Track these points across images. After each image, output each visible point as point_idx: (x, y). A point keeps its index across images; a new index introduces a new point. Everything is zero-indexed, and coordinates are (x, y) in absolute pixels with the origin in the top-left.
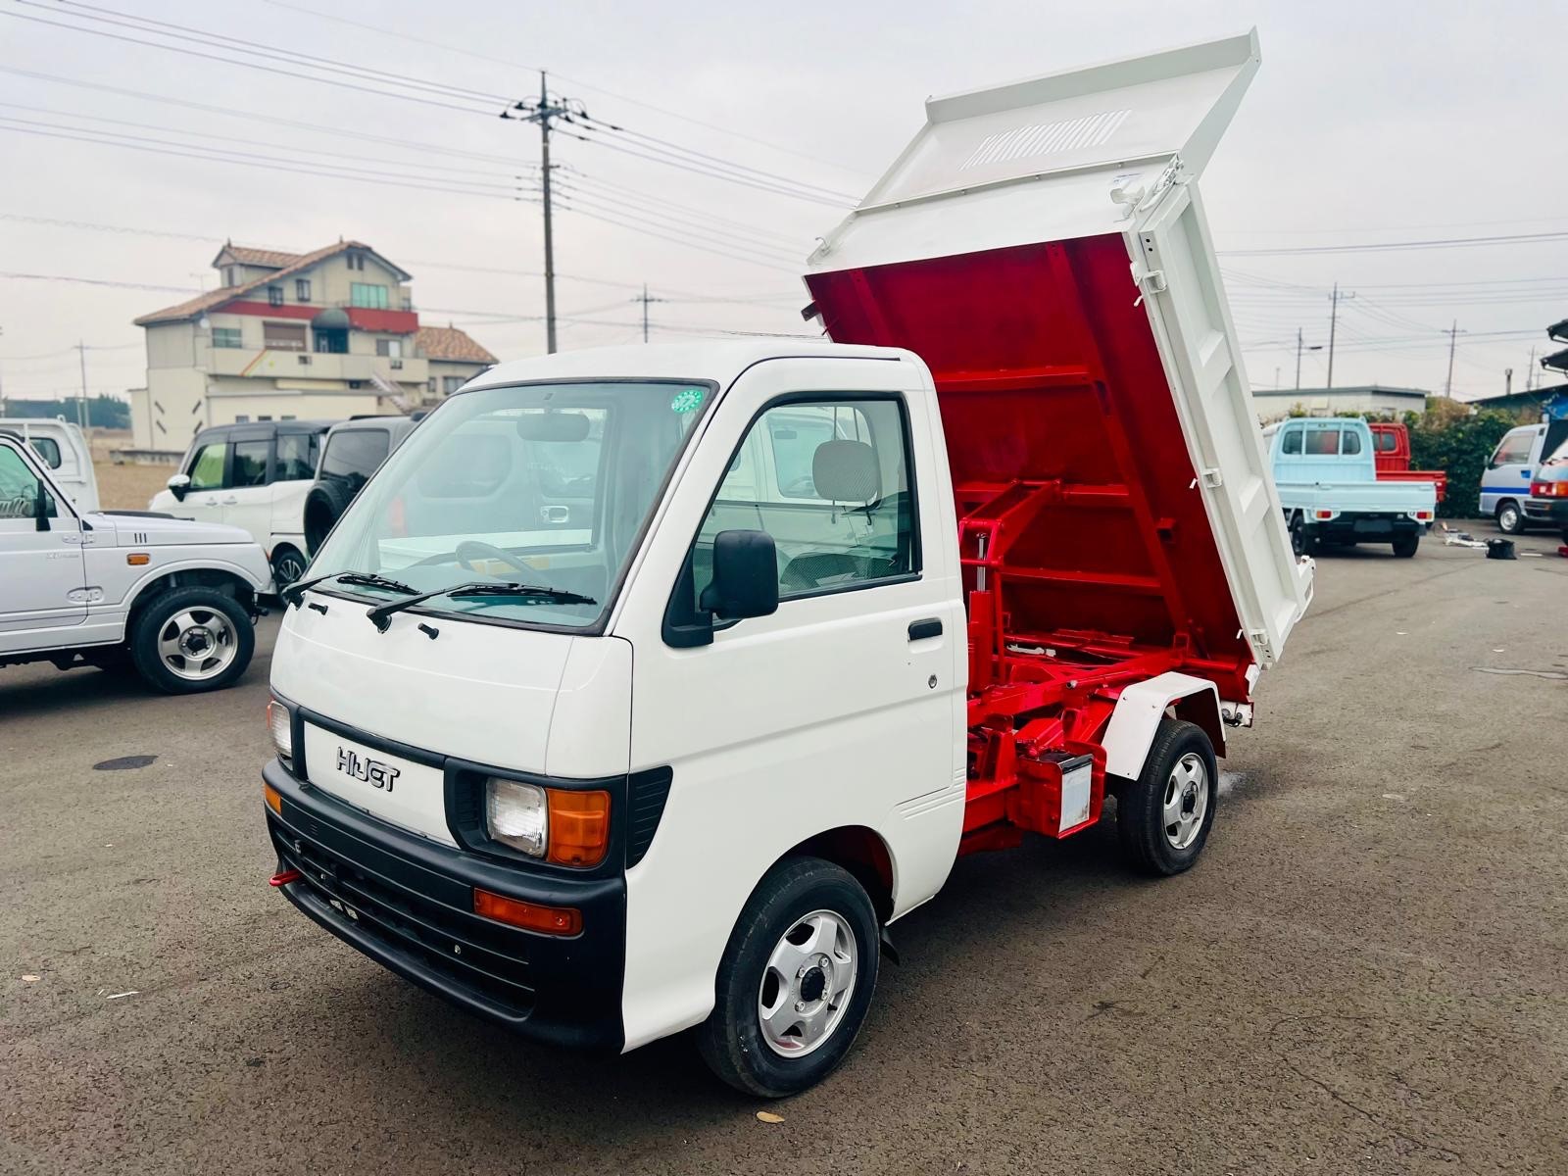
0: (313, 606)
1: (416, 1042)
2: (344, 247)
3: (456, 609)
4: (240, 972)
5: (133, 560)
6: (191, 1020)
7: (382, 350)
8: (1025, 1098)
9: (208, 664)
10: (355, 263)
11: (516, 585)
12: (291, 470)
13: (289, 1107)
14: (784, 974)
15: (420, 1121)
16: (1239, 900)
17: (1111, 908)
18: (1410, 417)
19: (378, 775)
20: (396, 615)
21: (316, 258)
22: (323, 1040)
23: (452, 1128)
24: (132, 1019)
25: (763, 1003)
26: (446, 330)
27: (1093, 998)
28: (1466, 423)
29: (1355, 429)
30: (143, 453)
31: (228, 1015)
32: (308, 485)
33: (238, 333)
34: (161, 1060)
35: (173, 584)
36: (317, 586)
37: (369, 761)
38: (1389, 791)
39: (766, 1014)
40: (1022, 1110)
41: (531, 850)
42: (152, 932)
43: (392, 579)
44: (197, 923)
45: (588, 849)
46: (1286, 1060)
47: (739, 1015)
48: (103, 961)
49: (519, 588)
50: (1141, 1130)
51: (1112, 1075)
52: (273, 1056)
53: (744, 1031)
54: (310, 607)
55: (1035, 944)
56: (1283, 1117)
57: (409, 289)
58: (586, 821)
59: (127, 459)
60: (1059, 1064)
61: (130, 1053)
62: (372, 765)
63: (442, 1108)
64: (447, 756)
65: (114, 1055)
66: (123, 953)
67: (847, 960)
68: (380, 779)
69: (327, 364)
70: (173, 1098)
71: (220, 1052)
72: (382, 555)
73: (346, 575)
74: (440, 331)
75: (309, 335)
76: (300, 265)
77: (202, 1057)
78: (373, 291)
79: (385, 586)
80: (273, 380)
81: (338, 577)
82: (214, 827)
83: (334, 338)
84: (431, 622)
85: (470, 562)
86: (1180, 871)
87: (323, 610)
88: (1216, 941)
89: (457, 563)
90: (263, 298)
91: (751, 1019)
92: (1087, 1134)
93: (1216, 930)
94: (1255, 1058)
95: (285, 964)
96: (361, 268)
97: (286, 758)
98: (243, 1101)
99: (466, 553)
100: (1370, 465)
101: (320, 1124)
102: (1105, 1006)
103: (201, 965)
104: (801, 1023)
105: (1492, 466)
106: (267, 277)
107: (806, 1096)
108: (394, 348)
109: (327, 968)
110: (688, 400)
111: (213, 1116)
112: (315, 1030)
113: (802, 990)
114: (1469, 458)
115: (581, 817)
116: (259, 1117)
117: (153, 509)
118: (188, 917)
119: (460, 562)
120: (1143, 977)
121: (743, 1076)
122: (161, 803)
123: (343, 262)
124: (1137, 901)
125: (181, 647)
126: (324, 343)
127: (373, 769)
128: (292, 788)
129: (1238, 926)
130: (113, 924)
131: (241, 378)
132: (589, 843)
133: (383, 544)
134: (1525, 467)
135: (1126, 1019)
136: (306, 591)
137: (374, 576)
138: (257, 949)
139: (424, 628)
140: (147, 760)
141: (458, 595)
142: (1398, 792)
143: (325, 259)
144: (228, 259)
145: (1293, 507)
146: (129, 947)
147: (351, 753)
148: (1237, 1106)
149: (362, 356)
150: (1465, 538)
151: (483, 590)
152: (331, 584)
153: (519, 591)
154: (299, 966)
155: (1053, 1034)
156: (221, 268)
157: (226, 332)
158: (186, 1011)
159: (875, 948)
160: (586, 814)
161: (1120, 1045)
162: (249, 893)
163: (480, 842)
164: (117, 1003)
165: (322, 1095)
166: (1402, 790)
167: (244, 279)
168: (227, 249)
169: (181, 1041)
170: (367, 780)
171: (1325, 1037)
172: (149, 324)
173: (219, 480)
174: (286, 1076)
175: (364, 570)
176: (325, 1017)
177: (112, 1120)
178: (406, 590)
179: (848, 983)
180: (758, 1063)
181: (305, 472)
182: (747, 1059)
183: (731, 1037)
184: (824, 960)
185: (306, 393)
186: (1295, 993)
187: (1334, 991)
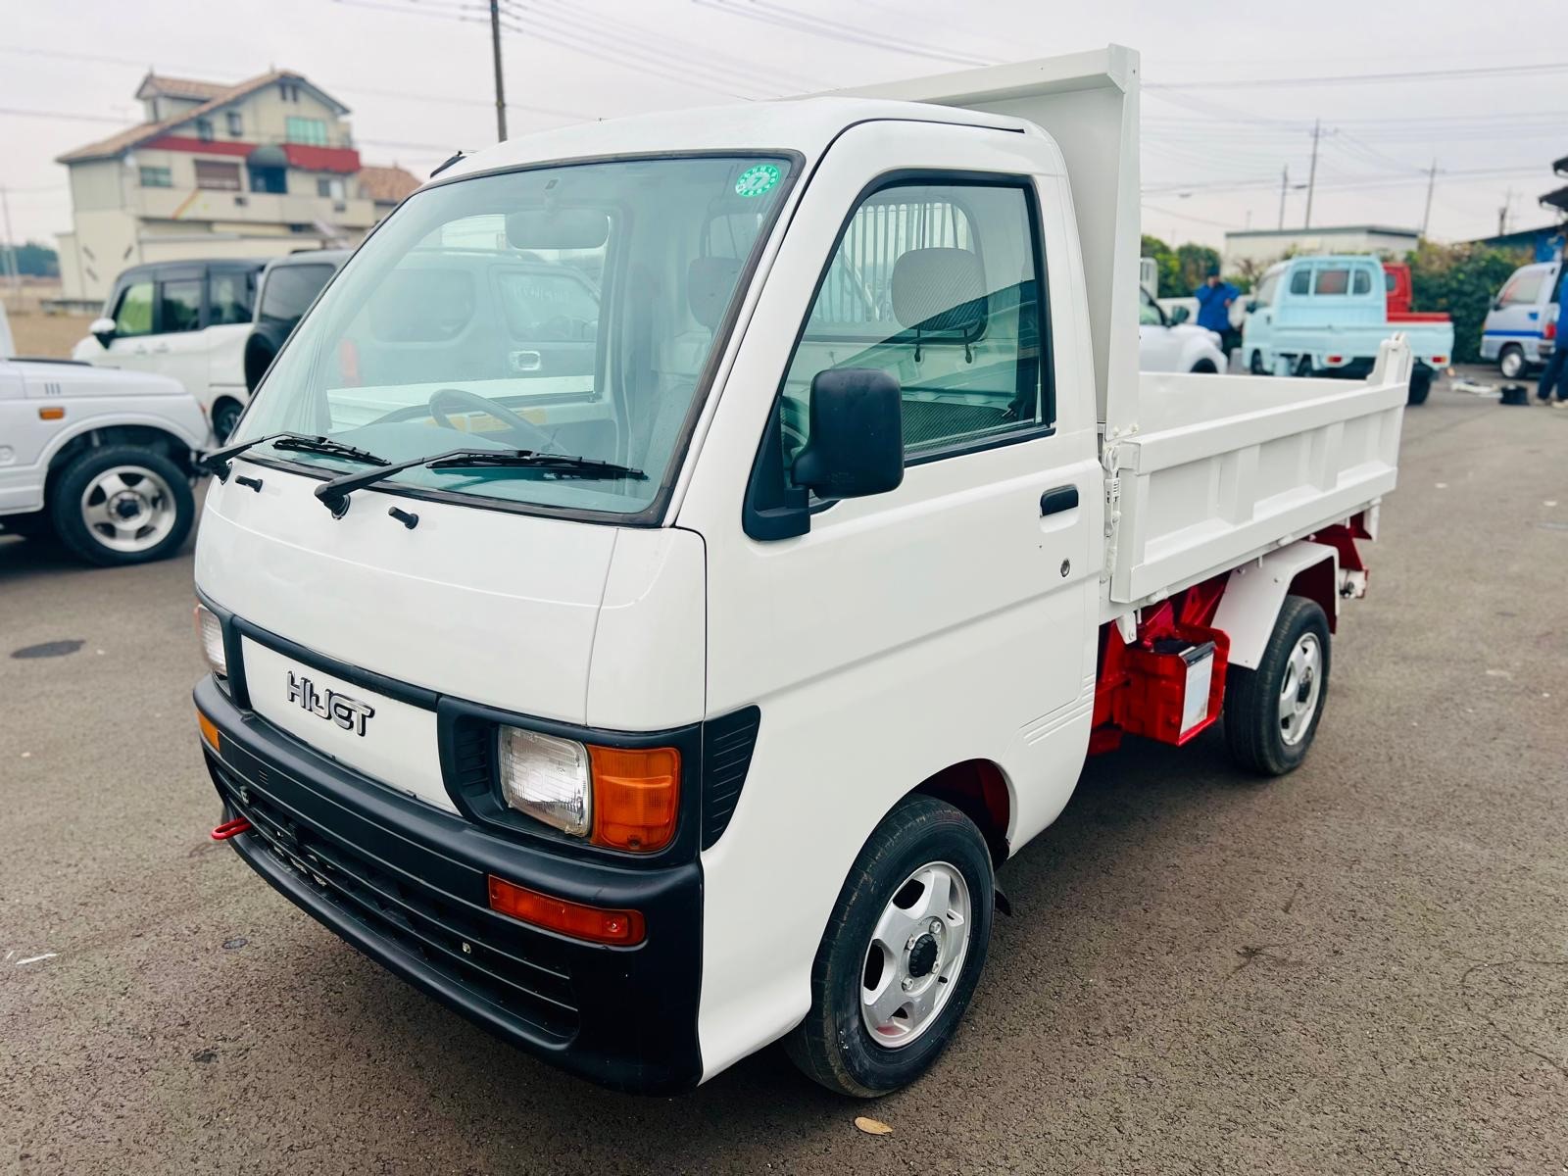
0: (242, 481)
1: (409, 1020)
2: (276, 77)
3: (442, 486)
4: (185, 923)
5: (47, 414)
6: (124, 994)
7: (324, 191)
8: (1187, 1088)
9: (143, 532)
10: (289, 94)
11: (528, 453)
12: (227, 314)
13: (249, 1123)
14: (890, 948)
15: (422, 1143)
16: (1368, 805)
17: (1221, 819)
18: (1410, 256)
19: (345, 713)
20: (357, 495)
21: (246, 89)
22: (291, 1021)
23: (465, 1152)
24: (48, 994)
25: (865, 985)
26: (390, 170)
27: (1235, 942)
28: (1467, 263)
29: (1368, 268)
30: (75, 303)
31: (170, 986)
32: (245, 330)
33: (167, 172)
34: (84, 1054)
35: (96, 442)
36: (247, 453)
37: (331, 694)
38: (1492, 667)
39: (869, 997)
40: (1189, 1107)
41: (567, 827)
42: (75, 870)
43: (348, 443)
44: (132, 856)
45: (648, 829)
46: (1492, 1024)
47: (839, 1005)
48: (14, 911)
49: (533, 456)
50: (1346, 1134)
51: (1288, 1051)
52: (226, 1046)
53: (846, 1023)
54: (237, 482)
55: (1145, 868)
56: (1515, 1108)
57: (348, 125)
58: (649, 792)
59: (58, 309)
60: (1217, 1036)
61: (44, 1044)
62: (335, 700)
63: (450, 1120)
64: (440, 695)
65: (25, 1047)
66: (38, 900)
67: (960, 920)
68: (348, 718)
69: (265, 206)
70: (98, 1111)
71: (159, 1041)
72: (332, 409)
73: (284, 438)
74: (385, 170)
75: (244, 175)
76: (230, 96)
77: (136, 1049)
78: (310, 125)
79: (338, 453)
80: (207, 224)
81: (274, 441)
82: (152, 729)
83: (271, 177)
84: (408, 505)
85: (448, 416)
86: (1290, 771)
87: (257, 485)
88: (1357, 861)
89: (432, 418)
90: (191, 133)
91: (853, 1009)
92: (1281, 1142)
93: (1353, 846)
94: (1454, 1023)
95: (240, 912)
96: (295, 99)
97: (221, 677)
98: (189, 1116)
99: (443, 406)
100: (1379, 308)
101: (291, 1149)
102: (1251, 953)
103: (136, 915)
104: (909, 1004)
105: (1497, 308)
106: (194, 111)
107: (913, 1091)
108: (336, 188)
109: (293, 918)
110: (760, 179)
111: (150, 1140)
112: (280, 1006)
113: (911, 964)
114: (1468, 300)
115: (641, 786)
116: (211, 1139)
117: (77, 357)
118: (119, 848)
119: (435, 417)
120: (1286, 911)
121: (841, 1078)
122: (89, 700)
123: (276, 93)
124: (1249, 809)
125: (110, 514)
126: (261, 182)
127: (337, 705)
128: (233, 719)
129: (1377, 840)
130: (27, 860)
131: (173, 222)
132: (651, 822)
133: (332, 395)
134: (1532, 308)
135: (1284, 971)
136: (233, 459)
137: (323, 440)
138: (205, 891)
139: (397, 514)
140: (73, 646)
141: (441, 465)
142: (1502, 668)
143: (256, 91)
144: (151, 90)
145: (1300, 352)
146: (47, 890)
147: (306, 681)
148: (1454, 1094)
149: (301, 196)
150: (1471, 383)
151: (479, 459)
152: (266, 450)
153: (533, 461)
154: (256, 914)
155: (1199, 993)
156: (145, 99)
157: (155, 171)
158: (116, 982)
159: (990, 902)
160: (648, 782)
161: (1285, 1007)
162: (195, 814)
163: (493, 812)
164: (30, 971)
165: (293, 1103)
166: (1504, 665)
167: (170, 112)
168: (149, 80)
169: (109, 1024)
170: (329, 717)
171: (1528, 990)
172: (74, 162)
173: (147, 325)
174: (246, 1075)
175: (310, 432)
176: (292, 988)
177: (18, 1148)
178: (368, 459)
179: (960, 949)
180: (860, 1062)
181: (242, 315)
182: (847, 1058)
183: (829, 1033)
184: (936, 924)
185: (244, 237)
186: (1473, 931)
187: (1519, 927)
